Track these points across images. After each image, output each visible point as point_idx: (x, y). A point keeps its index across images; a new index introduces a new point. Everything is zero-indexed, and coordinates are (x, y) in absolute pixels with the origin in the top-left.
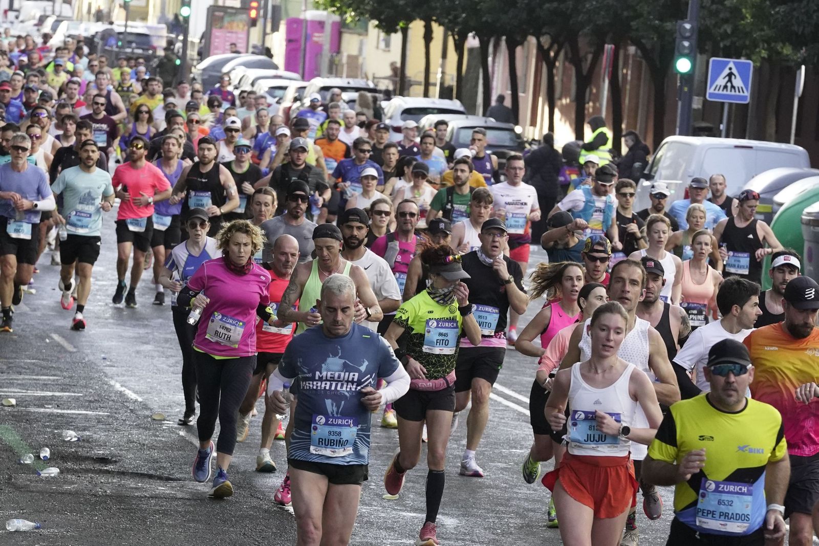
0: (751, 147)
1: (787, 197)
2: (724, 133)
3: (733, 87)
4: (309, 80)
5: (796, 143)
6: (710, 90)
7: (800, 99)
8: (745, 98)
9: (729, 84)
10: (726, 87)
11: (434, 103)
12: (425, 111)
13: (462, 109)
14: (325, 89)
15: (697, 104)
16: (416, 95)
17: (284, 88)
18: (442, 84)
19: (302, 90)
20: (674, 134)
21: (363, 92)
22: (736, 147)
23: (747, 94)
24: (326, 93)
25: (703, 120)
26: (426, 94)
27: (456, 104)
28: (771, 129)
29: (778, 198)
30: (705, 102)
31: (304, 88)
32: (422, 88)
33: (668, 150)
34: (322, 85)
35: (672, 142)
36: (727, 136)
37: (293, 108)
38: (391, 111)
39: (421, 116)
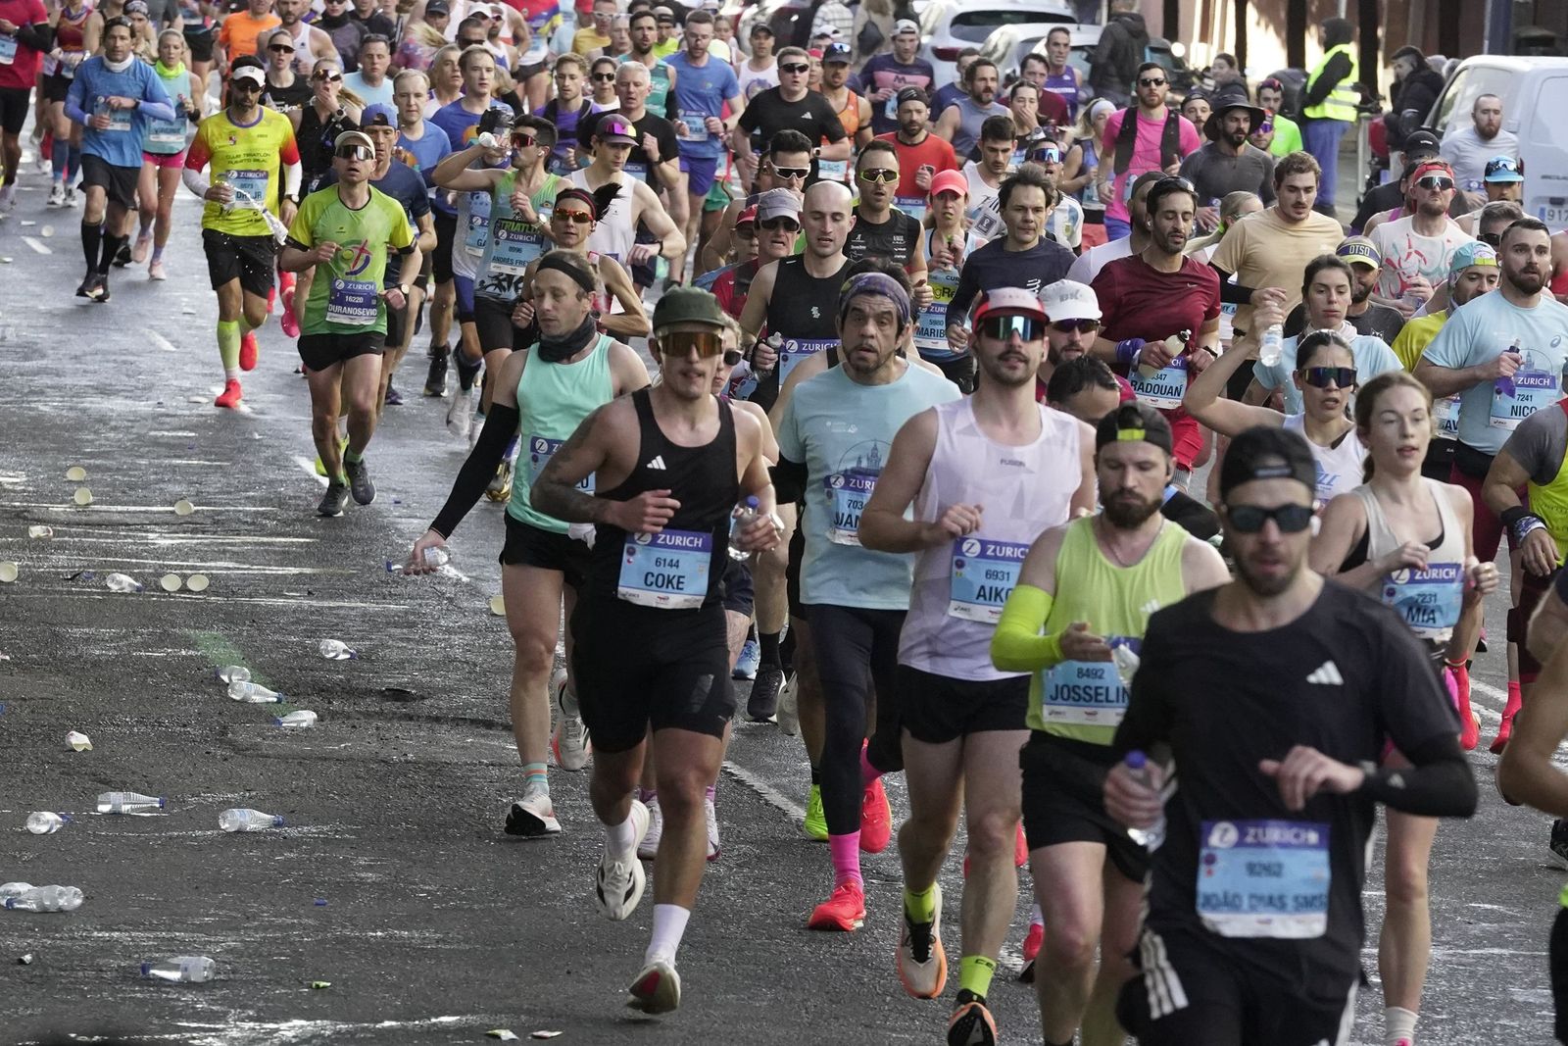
11: (1014, 2)
12: (998, 18)
13: (1067, 11)
25: (1535, 23)
27: (1056, 4)
33: (1468, 83)
35: (1476, 67)
37: (744, 17)
38: (932, 19)
39: (990, 27)
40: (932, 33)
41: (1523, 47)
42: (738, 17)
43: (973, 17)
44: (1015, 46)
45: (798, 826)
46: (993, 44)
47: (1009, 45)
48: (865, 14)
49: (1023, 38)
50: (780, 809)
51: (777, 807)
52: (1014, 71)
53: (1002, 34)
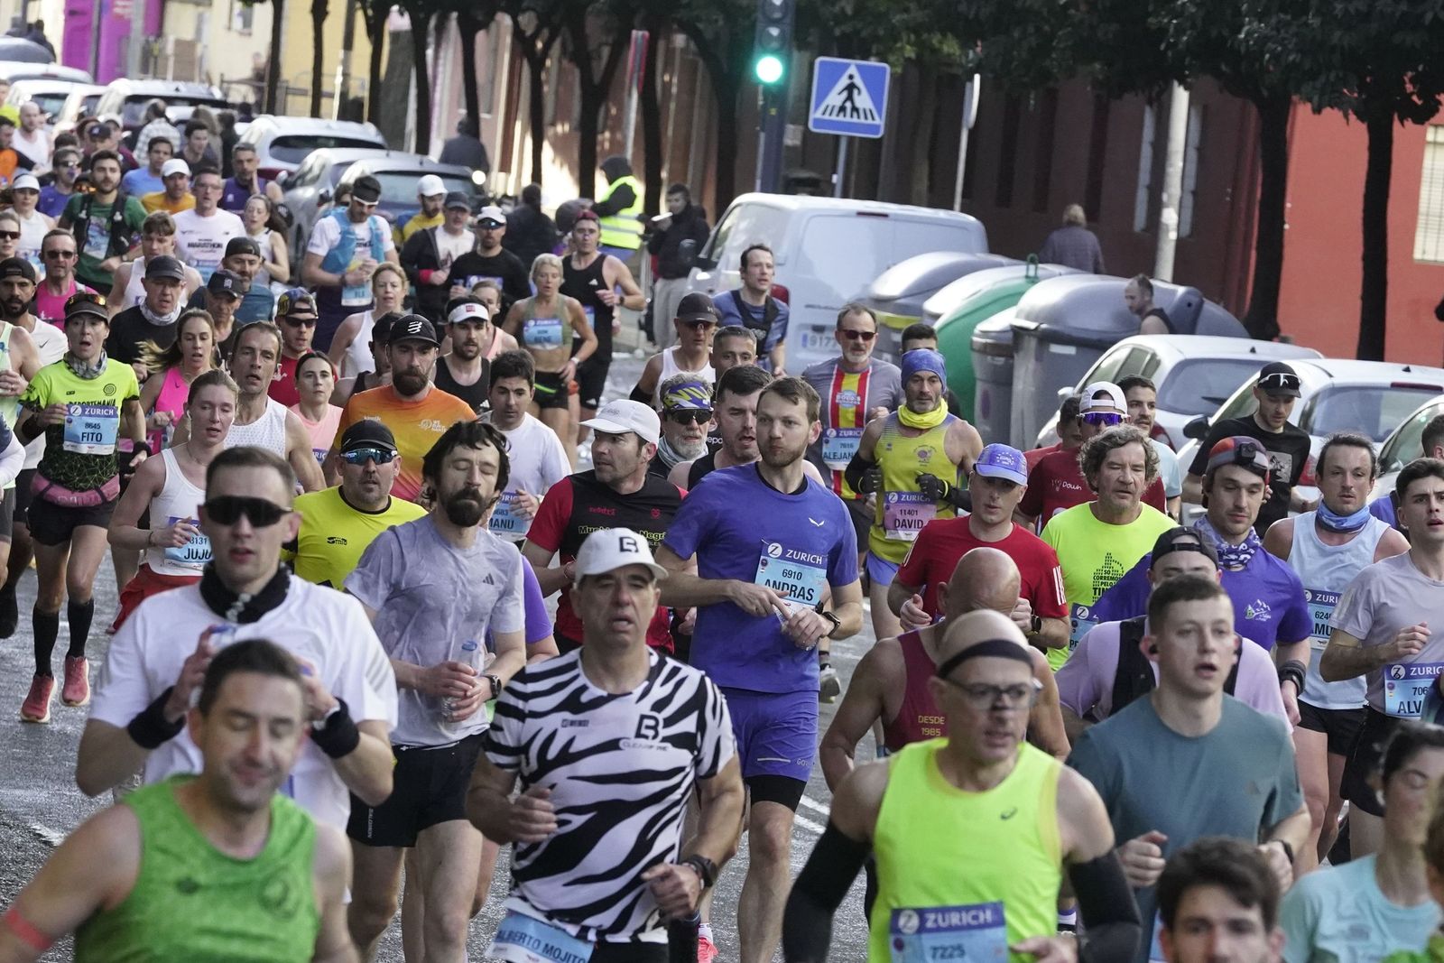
0: (885, 216)
1: (946, 304)
2: (838, 190)
3: (855, 109)
4: (106, 83)
5: (964, 210)
6: (815, 114)
7: (972, 133)
8: (875, 128)
9: (848, 105)
10: (842, 109)
11: (329, 127)
12: (313, 142)
13: (379, 139)
14: (135, 99)
15: (792, 137)
16: (298, 114)
17: (61, 97)
18: (344, 95)
19: (93, 100)
20: (752, 190)
21: (201, 107)
22: (861, 214)
23: (880, 121)
24: (137, 107)
25: (803, 166)
26: (315, 112)
27: (368, 131)
28: (922, 185)
29: (931, 305)
30: (807, 135)
31: (98, 97)
32: (307, 102)
33: (741, 218)
34: (130, 93)
35: (749, 204)
36: (845, 195)
39: (306, 150)
41: (791, 187)
43: (291, 141)
44: (328, 169)
46: (308, 165)
47: (323, 167)
49: (335, 161)
52: (327, 192)
53: (317, 157)
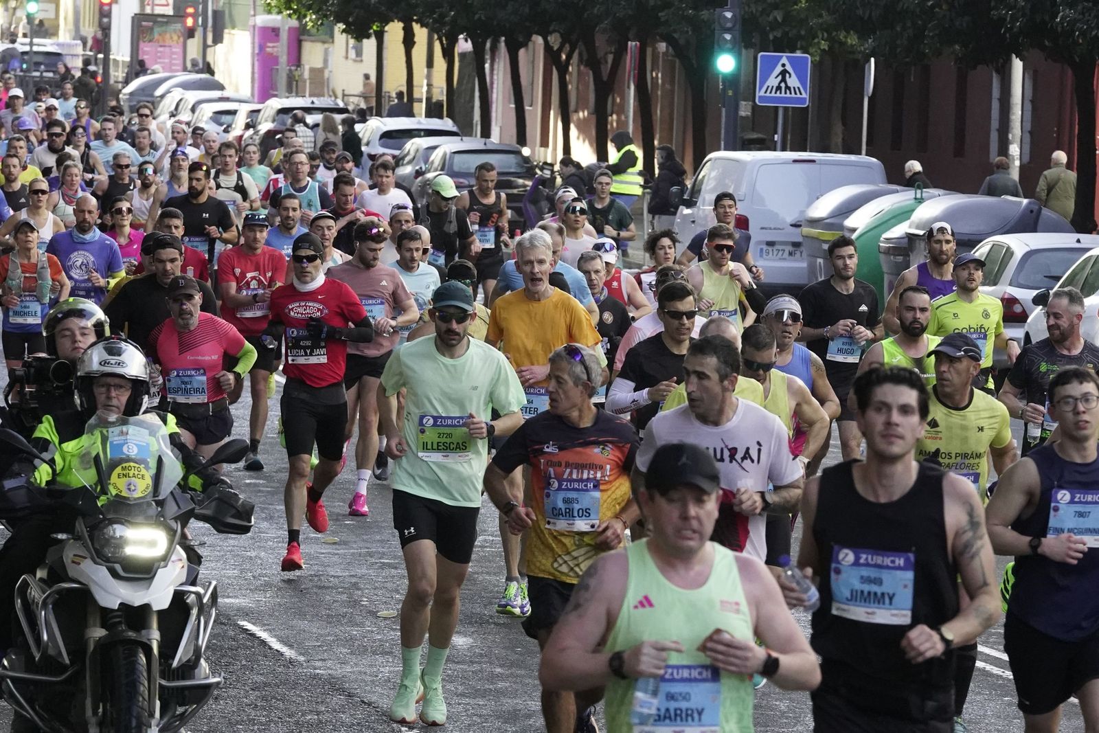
0: (814, 161)
1: (859, 221)
2: (779, 145)
3: (787, 88)
4: (264, 101)
5: (868, 154)
6: (760, 93)
8: (803, 100)
9: (783, 85)
10: (779, 88)
11: (420, 123)
12: (410, 134)
13: (455, 129)
14: (284, 111)
15: (745, 110)
18: (429, 99)
19: (256, 113)
20: (719, 149)
21: (329, 114)
22: (796, 161)
23: (805, 95)
25: (754, 130)
27: (447, 124)
28: (838, 137)
29: (849, 223)
30: (755, 107)
31: (258, 111)
33: (712, 169)
34: (280, 107)
35: (716, 159)
36: (784, 149)
37: (245, 136)
38: (367, 135)
39: (404, 140)
40: (367, 144)
41: (746, 145)
42: (241, 137)
43: (394, 134)
44: (421, 151)
45: (290, 662)
46: (407, 150)
47: (417, 150)
48: (323, 134)
49: (426, 146)
50: (279, 651)
51: (277, 650)
52: (421, 168)
53: (413, 144)
